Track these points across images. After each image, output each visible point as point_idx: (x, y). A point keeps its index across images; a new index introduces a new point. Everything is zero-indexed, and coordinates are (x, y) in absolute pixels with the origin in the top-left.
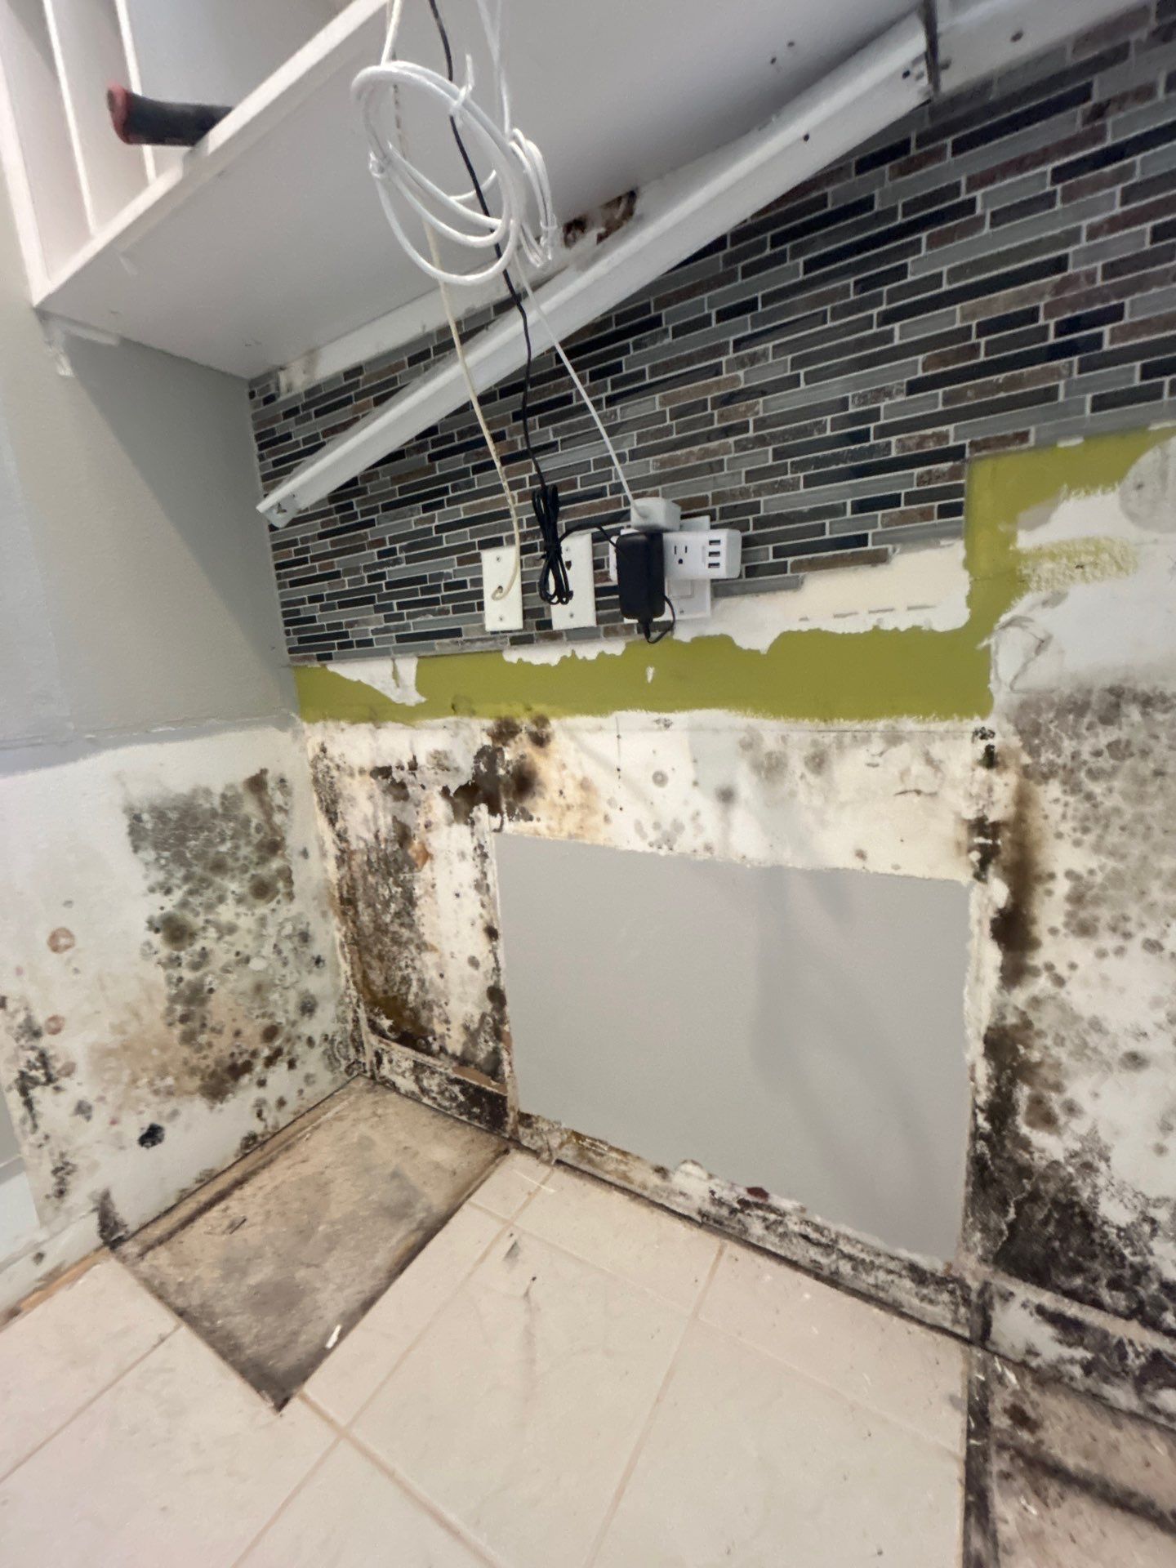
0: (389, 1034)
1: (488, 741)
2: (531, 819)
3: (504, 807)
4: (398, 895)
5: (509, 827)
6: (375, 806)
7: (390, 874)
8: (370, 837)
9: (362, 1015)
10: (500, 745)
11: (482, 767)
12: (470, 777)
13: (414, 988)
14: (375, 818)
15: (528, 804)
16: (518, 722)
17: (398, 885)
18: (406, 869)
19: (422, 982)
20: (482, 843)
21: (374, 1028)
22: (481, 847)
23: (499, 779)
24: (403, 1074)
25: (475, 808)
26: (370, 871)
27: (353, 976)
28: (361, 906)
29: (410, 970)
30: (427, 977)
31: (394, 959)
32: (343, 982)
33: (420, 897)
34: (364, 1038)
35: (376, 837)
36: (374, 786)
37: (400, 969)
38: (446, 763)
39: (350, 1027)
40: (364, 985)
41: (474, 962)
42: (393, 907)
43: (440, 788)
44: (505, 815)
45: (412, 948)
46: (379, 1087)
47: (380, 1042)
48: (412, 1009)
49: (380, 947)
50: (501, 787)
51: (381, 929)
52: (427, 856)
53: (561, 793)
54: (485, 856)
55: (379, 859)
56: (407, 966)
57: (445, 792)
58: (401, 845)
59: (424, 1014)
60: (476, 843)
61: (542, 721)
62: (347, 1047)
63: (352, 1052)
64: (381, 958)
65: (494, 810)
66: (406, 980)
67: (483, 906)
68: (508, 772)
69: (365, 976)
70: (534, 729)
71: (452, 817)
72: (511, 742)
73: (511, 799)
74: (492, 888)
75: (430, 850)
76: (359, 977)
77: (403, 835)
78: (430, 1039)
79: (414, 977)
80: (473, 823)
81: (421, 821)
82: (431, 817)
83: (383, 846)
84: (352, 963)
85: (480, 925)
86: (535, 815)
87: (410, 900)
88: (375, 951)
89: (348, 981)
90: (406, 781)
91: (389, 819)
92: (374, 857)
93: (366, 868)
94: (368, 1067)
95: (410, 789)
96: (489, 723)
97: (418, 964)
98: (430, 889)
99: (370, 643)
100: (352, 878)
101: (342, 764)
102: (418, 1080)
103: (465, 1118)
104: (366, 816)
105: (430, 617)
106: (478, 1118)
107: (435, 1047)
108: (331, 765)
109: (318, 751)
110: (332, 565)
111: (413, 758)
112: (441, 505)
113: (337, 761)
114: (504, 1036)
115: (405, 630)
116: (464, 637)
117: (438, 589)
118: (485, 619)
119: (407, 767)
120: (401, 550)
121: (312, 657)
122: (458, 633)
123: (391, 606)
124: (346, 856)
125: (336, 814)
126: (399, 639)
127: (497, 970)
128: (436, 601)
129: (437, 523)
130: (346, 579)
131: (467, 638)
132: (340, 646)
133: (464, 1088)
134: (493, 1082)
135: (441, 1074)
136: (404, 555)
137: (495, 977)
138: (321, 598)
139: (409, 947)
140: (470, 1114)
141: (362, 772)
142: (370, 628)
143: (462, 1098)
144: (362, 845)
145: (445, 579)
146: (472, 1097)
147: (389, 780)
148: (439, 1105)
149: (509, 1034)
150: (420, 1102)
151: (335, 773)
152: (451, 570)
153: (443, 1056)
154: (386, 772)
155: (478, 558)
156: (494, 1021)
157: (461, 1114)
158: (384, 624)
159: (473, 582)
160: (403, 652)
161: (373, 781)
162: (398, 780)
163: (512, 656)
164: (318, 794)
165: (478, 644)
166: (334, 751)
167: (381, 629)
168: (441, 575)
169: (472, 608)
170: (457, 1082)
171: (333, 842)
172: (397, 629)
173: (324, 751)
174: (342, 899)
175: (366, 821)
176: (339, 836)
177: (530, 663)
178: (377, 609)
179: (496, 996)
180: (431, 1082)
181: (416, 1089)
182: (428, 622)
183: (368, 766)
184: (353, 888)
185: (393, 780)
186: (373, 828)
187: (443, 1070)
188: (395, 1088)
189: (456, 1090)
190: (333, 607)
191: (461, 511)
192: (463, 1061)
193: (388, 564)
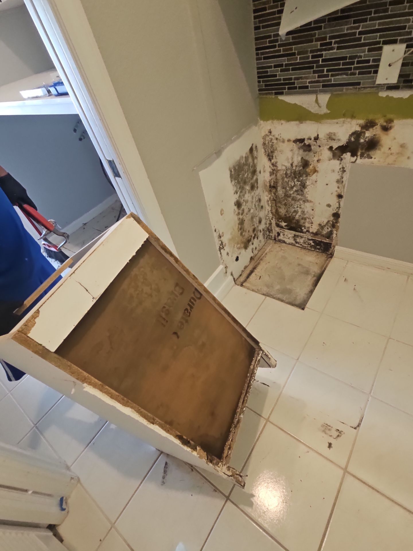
0: (285, 227)
1: (358, 129)
2: (371, 158)
3: (359, 154)
4: (299, 185)
5: (359, 161)
6: (293, 154)
7: (296, 178)
8: (288, 165)
9: (274, 222)
10: (365, 130)
11: (353, 139)
12: (345, 143)
13: (299, 214)
14: (292, 158)
15: (371, 153)
16: (377, 121)
17: (299, 181)
18: (304, 176)
19: (303, 212)
20: (344, 166)
21: (278, 225)
22: (343, 168)
23: (360, 144)
24: (289, 238)
25: (344, 154)
26: (286, 177)
27: (271, 210)
28: (279, 188)
29: (298, 208)
30: (306, 210)
31: (292, 205)
32: (267, 212)
33: (309, 185)
34: (273, 228)
35: (292, 165)
36: (295, 146)
37: (294, 208)
38: (334, 137)
39: (268, 225)
40: (276, 213)
41: (329, 206)
42: (295, 189)
43: (328, 147)
44: (359, 157)
45: (301, 202)
46: (277, 242)
47: (280, 229)
48: (297, 220)
49: (286, 201)
50: (360, 146)
51: (287, 196)
52: (315, 171)
53: (390, 149)
54: (344, 171)
55: (291, 172)
57: (331, 148)
58: (304, 168)
59: (302, 221)
60: (341, 166)
61: (391, 121)
62: (266, 231)
63: (268, 232)
64: (285, 205)
65: (353, 155)
66: (296, 212)
67: (338, 188)
68: (365, 141)
69: (277, 210)
70: (385, 124)
71: (332, 157)
72: (371, 130)
73: (363, 151)
74: (344, 183)
75: (317, 169)
76: (274, 211)
77: (305, 164)
78: (303, 228)
79: (300, 210)
80: (342, 160)
81: (316, 159)
82: (321, 157)
83: (294, 168)
84: (271, 207)
85: (335, 194)
86: (373, 157)
87: (304, 186)
88: (283, 203)
89: (269, 212)
90: (311, 144)
91: (300, 159)
92: (289, 172)
93: (285, 176)
94: (273, 237)
95: (312, 147)
96: (362, 122)
97: (302, 206)
98: (314, 182)
99: (307, 87)
100: (276, 179)
101: (279, 137)
102: (295, 240)
103: (313, 249)
104: (288, 157)
105: (345, 76)
106: (319, 249)
107: (305, 230)
108: (273, 138)
109: (267, 133)
110: (291, 49)
111: (318, 135)
112: (365, 20)
113: (277, 136)
114: (336, 227)
115: (328, 82)
116: (361, 86)
117: (353, 63)
118: (376, 78)
119: (313, 139)
120: (335, 43)
121: (272, 93)
122: (359, 84)
123: (323, 71)
124: (275, 172)
125: (272, 157)
126: (324, 86)
127: (339, 208)
128: (350, 69)
129: (360, 29)
130: (298, 57)
131: (363, 86)
132: (289, 88)
133: (314, 241)
134: (327, 240)
135: (305, 238)
136: (336, 45)
137: (337, 210)
138: (282, 65)
139: (300, 201)
140: (315, 248)
141: (289, 141)
142: (308, 81)
143: (313, 244)
144: (284, 168)
145: (358, 59)
146: (317, 244)
147: (303, 144)
148: (303, 246)
149: (338, 226)
150: (295, 245)
151: (275, 141)
152: (362, 54)
153: (307, 233)
154: (302, 141)
155: (381, 49)
156: (333, 222)
157: (312, 248)
158: (317, 79)
159: (374, 61)
160: (325, 92)
161: (294, 144)
162: (307, 144)
163: (383, 94)
164: (265, 149)
165: (368, 89)
166: (275, 133)
167: (314, 81)
168: (356, 57)
169: (370, 72)
170: (312, 240)
171: (270, 167)
172: (324, 81)
173: (270, 132)
174: (270, 186)
175: (288, 159)
176: (273, 164)
177: (392, 97)
178: (314, 72)
179: (336, 216)
180: (301, 240)
181: (294, 242)
182: (343, 78)
183: (293, 138)
184: (276, 182)
185: (305, 144)
186: (291, 162)
187: (306, 237)
188: (284, 242)
189: (311, 242)
190: (288, 70)
191: (376, 24)
192: (316, 234)
193: (325, 50)
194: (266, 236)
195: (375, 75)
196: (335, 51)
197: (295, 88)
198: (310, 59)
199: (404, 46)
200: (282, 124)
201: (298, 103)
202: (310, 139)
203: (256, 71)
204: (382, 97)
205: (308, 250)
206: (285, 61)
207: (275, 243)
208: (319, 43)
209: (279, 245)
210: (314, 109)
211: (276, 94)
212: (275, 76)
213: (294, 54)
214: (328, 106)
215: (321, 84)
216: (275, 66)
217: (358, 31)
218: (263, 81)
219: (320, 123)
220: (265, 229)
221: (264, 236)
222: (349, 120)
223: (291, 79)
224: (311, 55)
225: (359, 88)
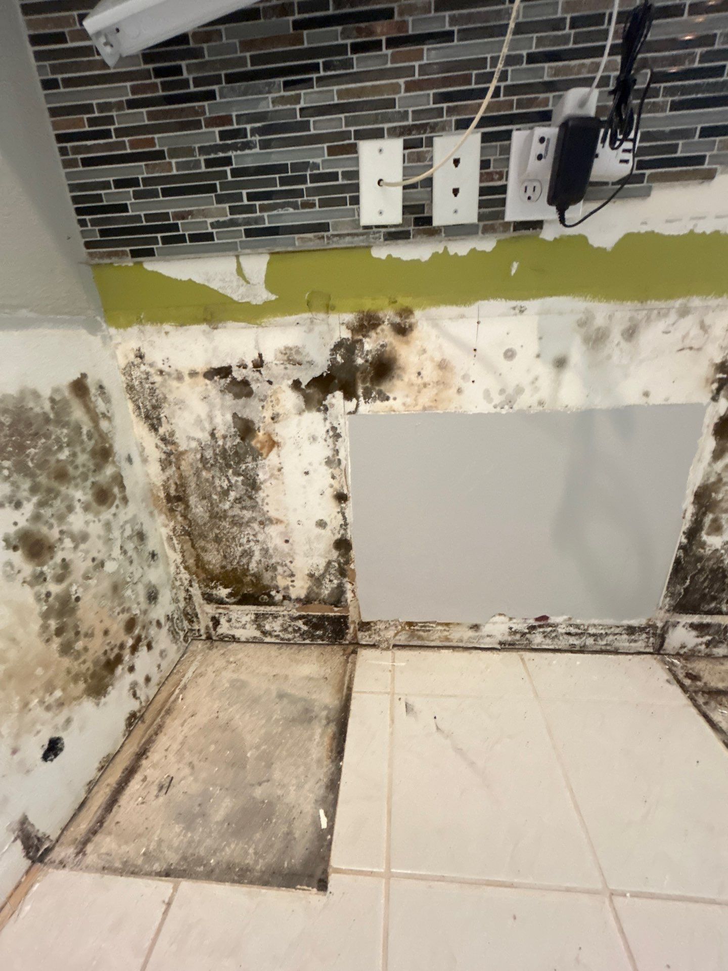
0: (227, 600)
1: (346, 334)
2: (388, 399)
3: (360, 392)
4: (240, 483)
5: (365, 408)
6: (212, 406)
7: (230, 466)
8: (205, 437)
9: (196, 591)
10: (360, 337)
11: (339, 359)
12: (325, 369)
13: (257, 556)
14: (211, 418)
15: (385, 387)
16: (381, 315)
17: (239, 475)
18: (249, 459)
19: (265, 552)
20: (336, 425)
21: (209, 598)
22: (334, 429)
23: (357, 368)
24: (244, 627)
25: (329, 396)
26: (204, 467)
27: (184, 562)
28: (193, 500)
29: (252, 544)
30: (271, 545)
31: (234, 538)
32: (172, 569)
33: (265, 481)
34: (198, 611)
35: (213, 435)
36: (212, 388)
37: (241, 545)
38: (298, 358)
39: (182, 604)
40: (198, 567)
41: (322, 524)
42: (233, 495)
43: (290, 382)
44: (361, 399)
45: (255, 525)
46: (216, 643)
47: (217, 608)
48: (253, 575)
49: (218, 531)
50: (358, 375)
51: (216, 516)
52: (273, 444)
53: (419, 374)
54: (337, 436)
55: (216, 454)
56: (248, 541)
57: (296, 385)
58: (243, 439)
59: (267, 576)
60: (328, 426)
61: (406, 312)
62: (182, 621)
63: (186, 623)
64: (217, 540)
65: (349, 394)
66: (248, 554)
67: (333, 477)
68: (367, 361)
69: (198, 560)
70: (398, 320)
71: (304, 407)
72: (373, 334)
73: (368, 384)
74: (343, 462)
75: (275, 439)
76: (191, 562)
77: (246, 429)
78: (273, 593)
79: (257, 549)
80: (326, 409)
81: (268, 414)
82: (278, 409)
83: (220, 442)
84: (183, 552)
85: (330, 493)
86: (391, 396)
87: (253, 485)
88: (211, 536)
89: (178, 567)
90: (249, 379)
91: (229, 417)
92: (209, 454)
93: (200, 466)
94: (202, 631)
95: (254, 386)
96: (350, 317)
97: (260, 537)
98: (276, 473)
99: (209, 237)
100: (181, 477)
101: (166, 368)
102: (259, 627)
103: (307, 641)
104: (199, 416)
105: (291, 210)
106: (321, 638)
107: (279, 597)
108: (152, 371)
109: (132, 357)
110: (151, 142)
111: (260, 356)
112: (307, 83)
113: (160, 366)
114: (349, 573)
115: (256, 223)
116: (331, 232)
117: (302, 179)
118: (359, 215)
119: (250, 365)
120: (254, 131)
121: (124, 253)
122: (324, 227)
123: (239, 197)
124: (172, 458)
125: (159, 419)
126: (248, 233)
127: (345, 525)
128: (299, 193)
129: (302, 104)
130: (174, 161)
131: (336, 233)
132: (166, 240)
133: (307, 620)
134: (336, 609)
135: (284, 616)
136: (257, 138)
137: (342, 532)
138: (133, 182)
139: (252, 525)
140: (313, 637)
141: (193, 374)
142: (210, 220)
143: (305, 628)
144: (194, 444)
145: (311, 170)
146: (315, 624)
147: (229, 380)
148: (282, 639)
149: (353, 570)
150: (262, 642)
151: (158, 379)
152: (318, 160)
153: (286, 602)
154: (224, 372)
155: (353, 149)
156: (339, 564)
157: (304, 639)
158: (230, 217)
159: (346, 175)
160: (255, 249)
161: (207, 382)
162: (239, 379)
163: (381, 252)
164: (135, 402)
165: (348, 239)
166: (155, 356)
167: (224, 222)
168: (305, 166)
169: (343, 202)
170: (300, 617)
171: (157, 447)
172: (247, 222)
173: (141, 356)
174: (169, 498)
175: (199, 421)
176: (163, 439)
177: (399, 259)
178: (220, 199)
179: (343, 545)
180: (274, 624)
181: (258, 634)
182: (288, 216)
183: (202, 367)
184: (182, 485)
185: (234, 379)
186: (208, 428)
187: (285, 613)
188: (234, 639)
189: (300, 623)
190: (154, 194)
191: (333, 94)
192: (307, 601)
193: (234, 147)
194: (182, 634)
195: (355, 207)
196: (257, 150)
197: (181, 239)
198: (203, 169)
199: (398, 143)
200: (167, 333)
201: (198, 279)
202: (245, 367)
203: (68, 195)
204: (379, 259)
205: (296, 647)
206: (141, 170)
207: (210, 649)
208: (217, 130)
209: (222, 652)
210: (237, 292)
211: (135, 254)
212: (124, 208)
213: (160, 155)
214: (270, 283)
215: (242, 228)
216: (119, 184)
217: (298, 107)
218: (94, 223)
219: (260, 325)
220: (176, 616)
221: (174, 637)
222: (321, 316)
223: (166, 216)
224: (202, 158)
225: (328, 238)
